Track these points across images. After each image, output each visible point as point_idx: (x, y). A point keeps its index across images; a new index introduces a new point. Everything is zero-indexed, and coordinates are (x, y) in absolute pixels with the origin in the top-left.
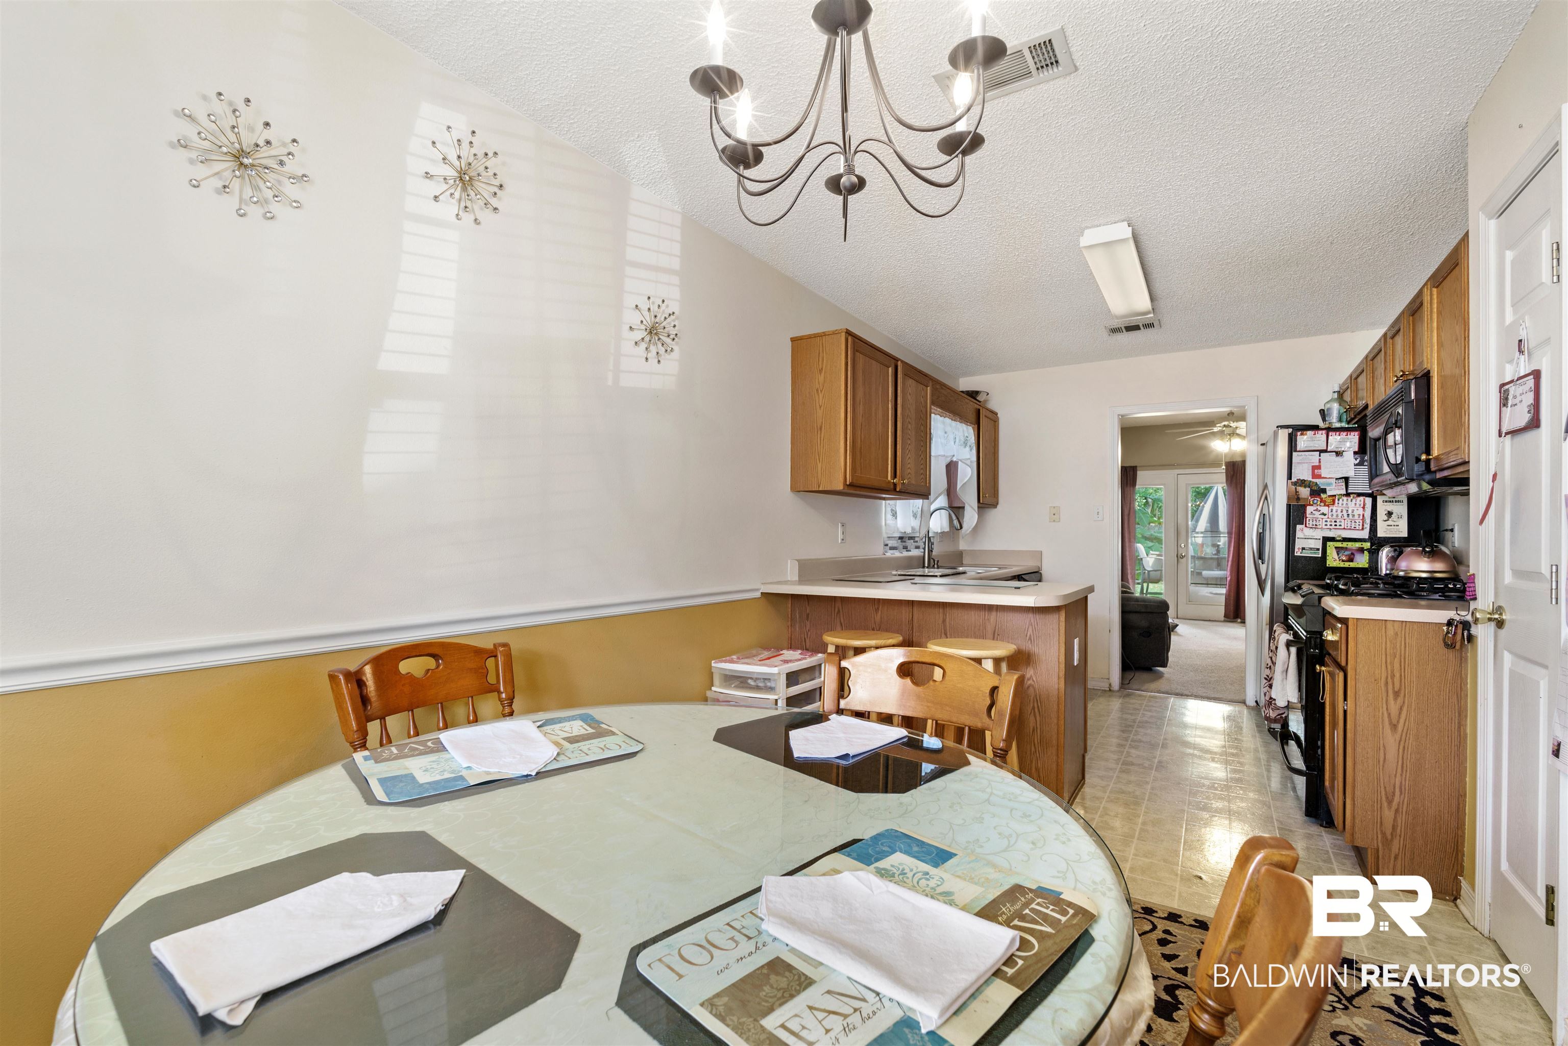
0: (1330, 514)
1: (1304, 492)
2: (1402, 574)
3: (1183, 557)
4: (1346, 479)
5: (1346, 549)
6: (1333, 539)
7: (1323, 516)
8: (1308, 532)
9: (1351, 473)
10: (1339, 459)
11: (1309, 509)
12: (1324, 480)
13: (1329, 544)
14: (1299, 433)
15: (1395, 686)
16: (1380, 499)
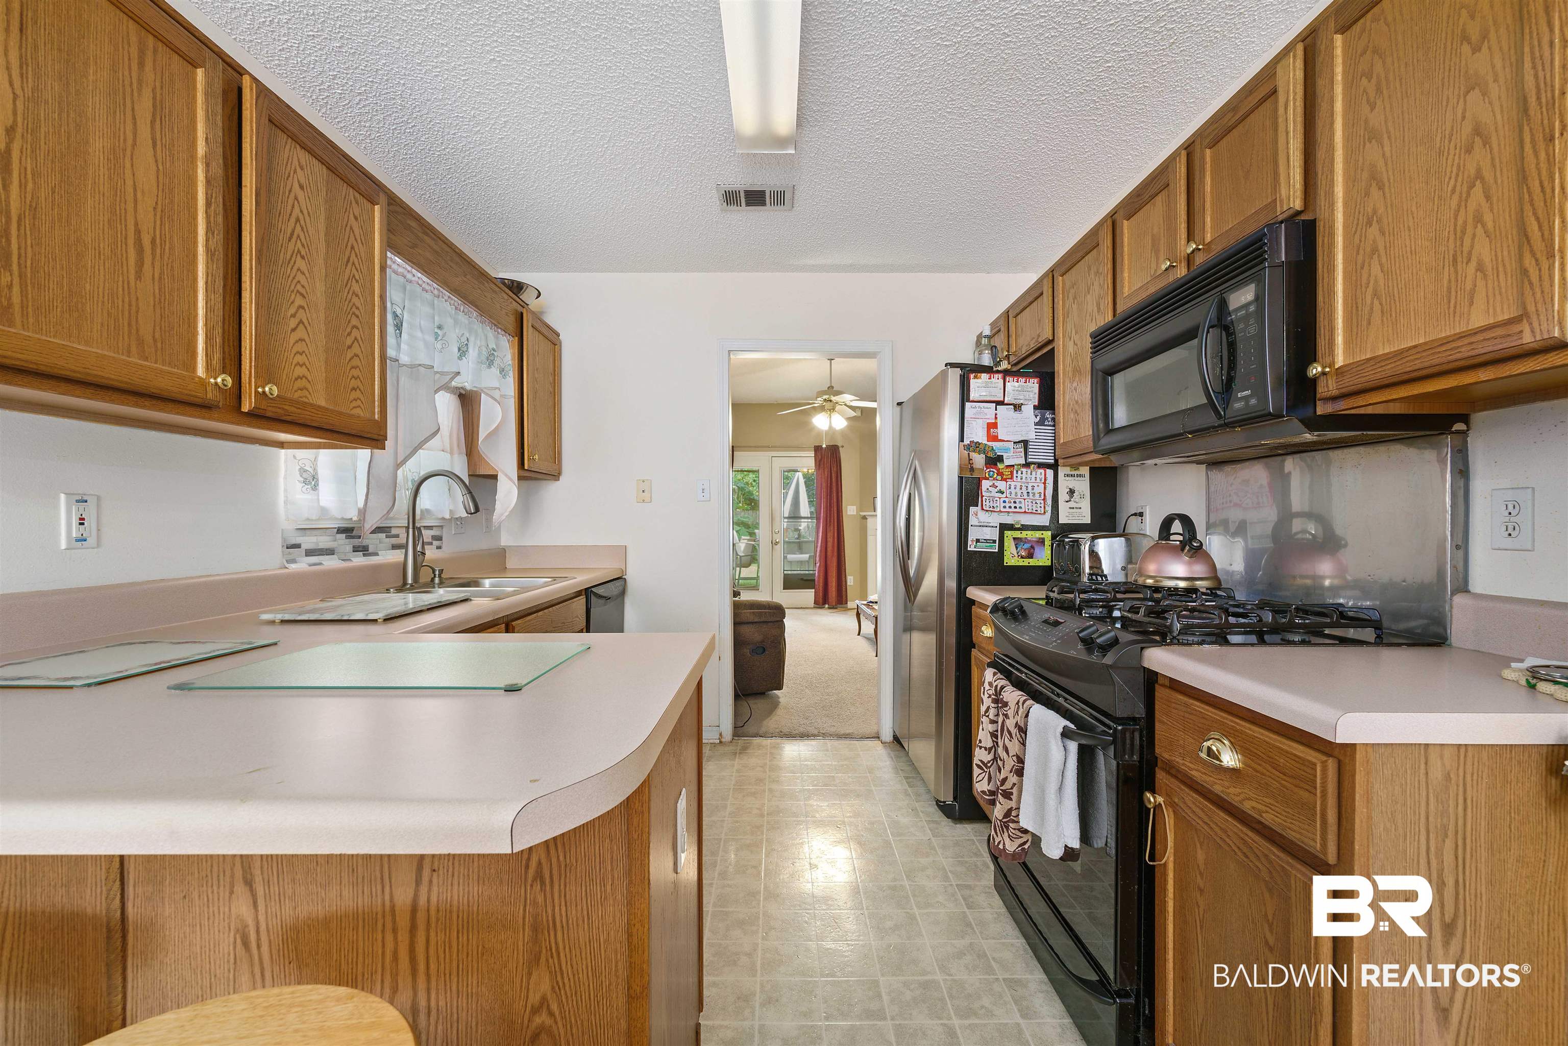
0: (1008, 491)
1: (979, 460)
2: (1150, 582)
3: (777, 543)
4: (1025, 443)
5: (1026, 541)
6: (1011, 527)
7: (1000, 495)
8: (983, 517)
9: (1031, 436)
10: (1017, 415)
11: (985, 484)
12: (1001, 443)
13: (1008, 533)
14: (972, 376)
15: (1446, 909)
16: (1062, 471)
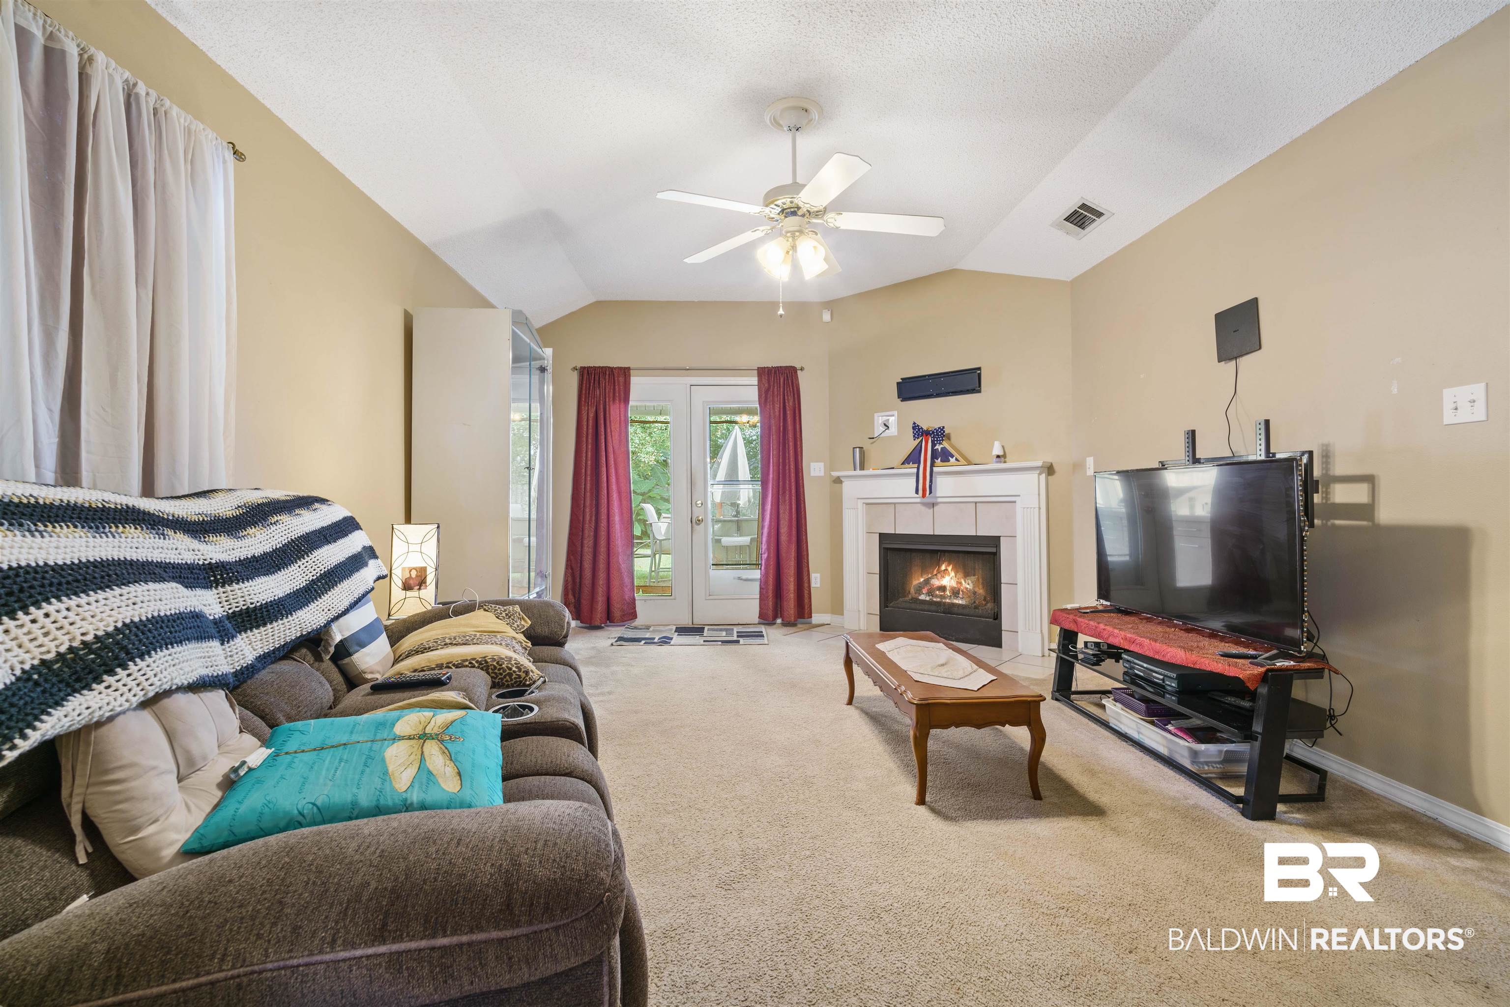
3: (699, 522)
